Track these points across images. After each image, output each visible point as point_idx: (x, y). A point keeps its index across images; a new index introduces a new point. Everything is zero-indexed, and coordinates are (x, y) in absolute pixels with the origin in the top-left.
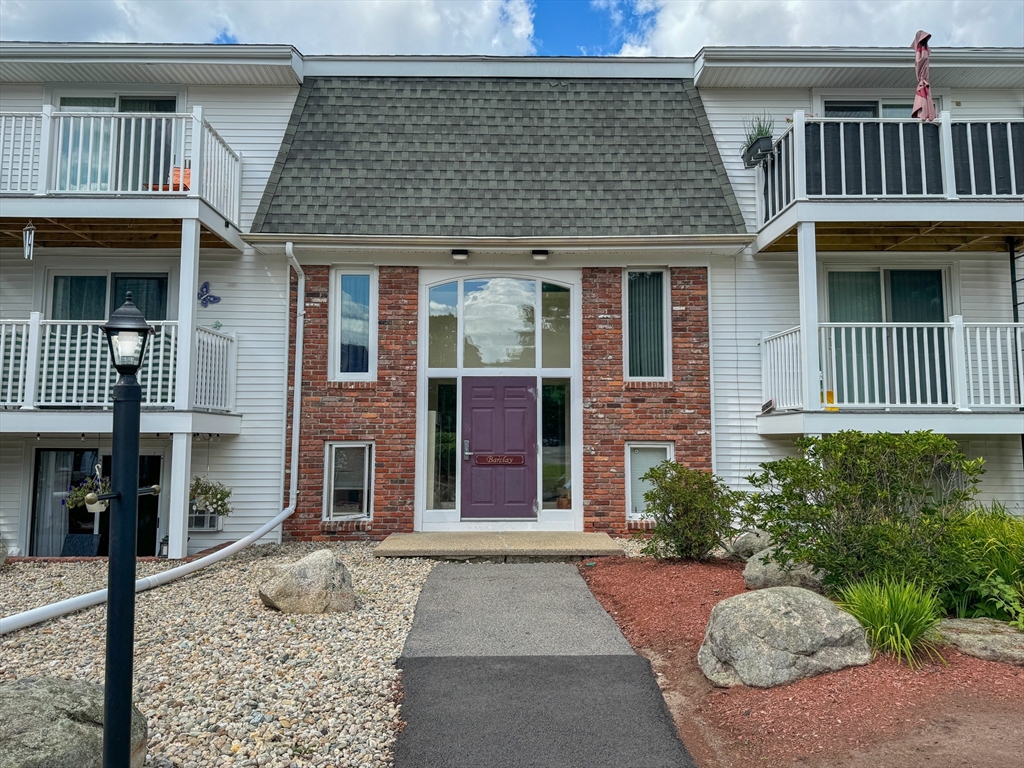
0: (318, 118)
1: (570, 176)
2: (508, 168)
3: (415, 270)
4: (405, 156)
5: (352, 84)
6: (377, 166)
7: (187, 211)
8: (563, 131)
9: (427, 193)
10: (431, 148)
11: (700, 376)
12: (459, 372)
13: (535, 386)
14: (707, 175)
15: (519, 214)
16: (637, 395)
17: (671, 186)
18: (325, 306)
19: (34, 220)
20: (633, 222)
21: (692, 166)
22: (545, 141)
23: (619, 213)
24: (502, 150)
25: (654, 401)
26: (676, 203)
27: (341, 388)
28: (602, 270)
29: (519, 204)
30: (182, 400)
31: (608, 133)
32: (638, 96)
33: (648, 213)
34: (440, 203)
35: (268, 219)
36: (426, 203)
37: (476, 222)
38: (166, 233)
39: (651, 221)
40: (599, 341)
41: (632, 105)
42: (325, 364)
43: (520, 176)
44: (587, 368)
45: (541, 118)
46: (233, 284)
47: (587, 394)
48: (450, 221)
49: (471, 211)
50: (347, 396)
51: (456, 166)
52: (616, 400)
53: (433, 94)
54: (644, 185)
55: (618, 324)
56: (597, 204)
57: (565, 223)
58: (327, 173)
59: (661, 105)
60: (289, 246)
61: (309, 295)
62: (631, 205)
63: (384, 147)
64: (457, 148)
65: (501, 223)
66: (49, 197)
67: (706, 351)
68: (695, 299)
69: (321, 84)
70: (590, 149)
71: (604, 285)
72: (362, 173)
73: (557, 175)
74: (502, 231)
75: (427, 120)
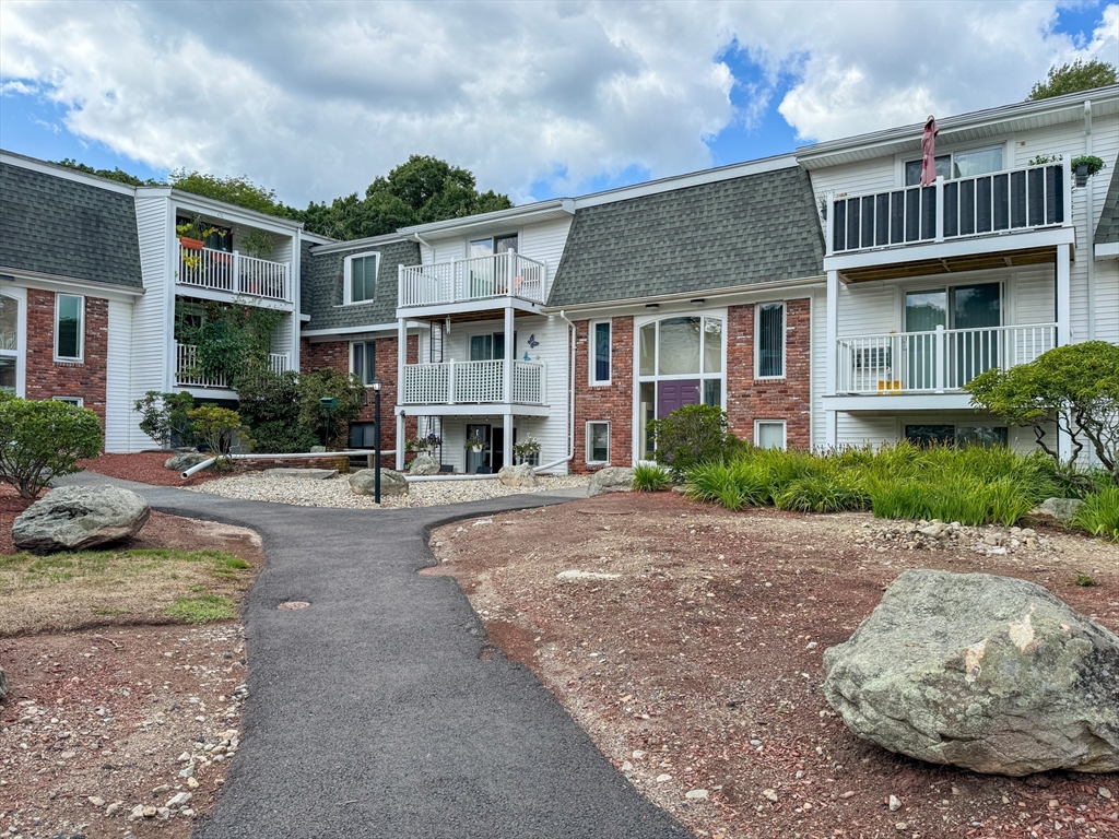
0: (581, 235)
1: (715, 248)
2: (679, 249)
3: (632, 318)
4: (623, 250)
5: (599, 210)
6: (608, 259)
7: (506, 304)
8: (714, 219)
9: (632, 272)
10: (637, 243)
11: (804, 375)
12: (656, 378)
13: (699, 385)
14: (805, 235)
15: (682, 278)
16: (761, 389)
17: (779, 246)
18: (586, 343)
19: (451, 315)
20: (750, 275)
21: (795, 230)
22: (703, 227)
23: (742, 269)
24: (676, 238)
25: (773, 392)
26: (780, 258)
27: (594, 390)
28: (741, 307)
29: (682, 271)
30: (507, 399)
31: (742, 215)
32: (765, 185)
33: (761, 267)
34: (638, 277)
35: (555, 299)
36: (631, 278)
37: (657, 286)
38: (498, 314)
39: (762, 273)
40: (737, 354)
41: (761, 191)
42: (586, 376)
43: (685, 253)
44: (730, 373)
45: (702, 212)
46: (544, 334)
47: (729, 389)
48: (642, 287)
49: (655, 280)
50: (596, 394)
51: (649, 253)
52: (748, 392)
53: (641, 208)
54: (761, 248)
55: (751, 342)
56: (729, 265)
57: (708, 281)
58: (583, 267)
59: (780, 189)
60: (562, 312)
61: (578, 337)
62: (752, 263)
63: (612, 247)
64: (651, 240)
65: (671, 285)
66: (455, 303)
67: (808, 356)
68: (802, 321)
69: (583, 213)
70: (730, 228)
71: (741, 317)
72: (600, 265)
73: (707, 249)
74: (670, 291)
75: (636, 225)
